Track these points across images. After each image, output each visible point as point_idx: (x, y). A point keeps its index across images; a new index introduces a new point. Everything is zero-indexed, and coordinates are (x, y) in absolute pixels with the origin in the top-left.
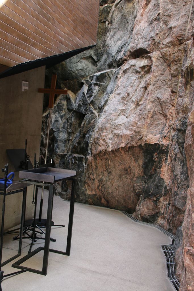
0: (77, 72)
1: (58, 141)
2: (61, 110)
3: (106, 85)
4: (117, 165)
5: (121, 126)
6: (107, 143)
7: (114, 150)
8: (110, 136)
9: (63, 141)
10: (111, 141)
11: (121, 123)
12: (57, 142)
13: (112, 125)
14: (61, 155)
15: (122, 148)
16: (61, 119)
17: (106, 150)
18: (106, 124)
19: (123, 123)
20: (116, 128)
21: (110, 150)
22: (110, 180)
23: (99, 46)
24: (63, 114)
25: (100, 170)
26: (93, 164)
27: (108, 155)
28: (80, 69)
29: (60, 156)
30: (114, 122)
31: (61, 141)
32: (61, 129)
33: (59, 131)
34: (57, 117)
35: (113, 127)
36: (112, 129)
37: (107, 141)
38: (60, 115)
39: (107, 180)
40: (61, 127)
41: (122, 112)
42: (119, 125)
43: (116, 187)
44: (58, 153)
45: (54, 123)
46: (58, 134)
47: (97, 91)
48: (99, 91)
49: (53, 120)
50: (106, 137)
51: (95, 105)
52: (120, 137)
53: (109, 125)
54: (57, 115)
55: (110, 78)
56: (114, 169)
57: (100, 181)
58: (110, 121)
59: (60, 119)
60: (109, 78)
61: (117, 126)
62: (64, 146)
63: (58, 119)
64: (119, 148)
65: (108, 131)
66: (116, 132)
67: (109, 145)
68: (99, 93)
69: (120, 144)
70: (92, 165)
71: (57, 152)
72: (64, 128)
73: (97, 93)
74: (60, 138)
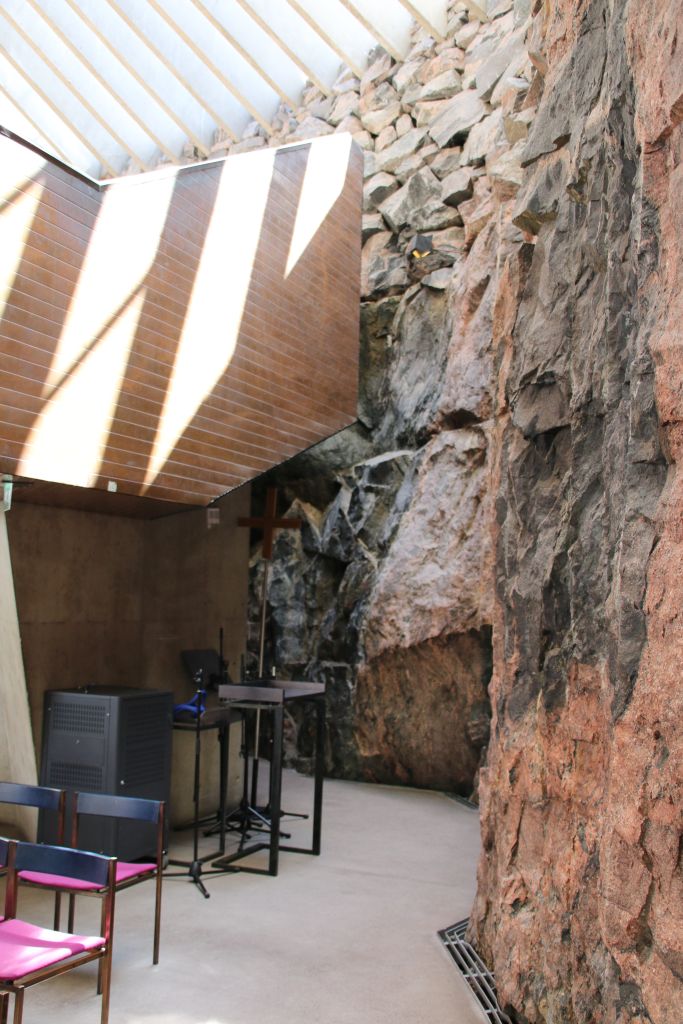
0: (322, 457)
1: (285, 632)
2: (288, 553)
3: (394, 489)
4: (425, 680)
5: (429, 588)
6: (398, 629)
7: (416, 644)
8: (407, 612)
9: (296, 631)
10: (407, 625)
11: (428, 581)
12: (281, 634)
13: (409, 586)
14: (293, 666)
15: (432, 638)
16: (290, 576)
17: (397, 646)
18: (395, 585)
19: (433, 581)
20: (419, 593)
21: (407, 645)
23: (374, 391)
24: (292, 562)
25: (387, 695)
26: (370, 681)
27: (403, 657)
28: (332, 451)
29: (288, 670)
30: (415, 578)
31: (292, 631)
32: (289, 602)
33: (285, 607)
34: (278, 571)
35: (412, 591)
36: (408, 596)
37: (400, 623)
38: (285, 566)
39: (404, 718)
40: (290, 595)
41: (432, 554)
42: (424, 585)
43: (426, 735)
45: (272, 587)
46: (282, 614)
47: (374, 505)
48: (377, 504)
49: (270, 578)
50: (397, 615)
51: (370, 540)
52: (427, 614)
54: (278, 567)
55: (403, 474)
56: (417, 692)
57: (389, 721)
59: (285, 576)
60: (399, 474)
61: (420, 588)
62: (300, 643)
63: (281, 577)
64: (427, 640)
65: (401, 602)
66: (419, 601)
68: (377, 510)
70: (367, 685)
71: (283, 659)
72: (296, 597)
73: (374, 511)
74: (288, 625)
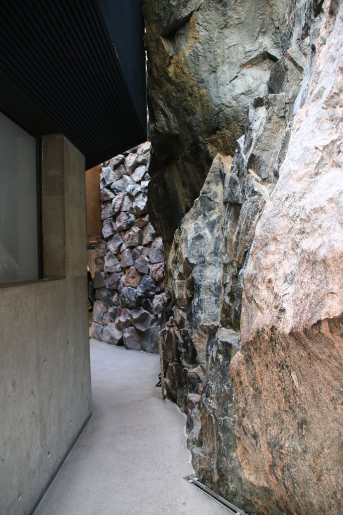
0: (234, 103)
1: (201, 289)
2: (211, 209)
5: (324, 216)
6: (276, 296)
7: (300, 330)
8: (289, 265)
9: (213, 289)
10: (291, 289)
11: (322, 202)
12: (199, 292)
13: (293, 219)
14: (208, 327)
15: (329, 320)
16: (212, 231)
17: (273, 329)
18: (276, 220)
19: (331, 200)
20: (308, 227)
21: (287, 331)
22: (309, 456)
23: (281, 16)
24: (214, 217)
26: (245, 378)
27: (284, 350)
28: (242, 94)
29: (205, 332)
30: (301, 203)
31: (209, 288)
32: (208, 259)
33: (203, 263)
34: (199, 227)
35: (298, 226)
36: (293, 235)
37: (280, 287)
38: (207, 221)
39: (295, 451)
40: (209, 251)
41: (330, 154)
42: (315, 211)
44: (200, 324)
45: (193, 244)
46: (201, 271)
49: (191, 235)
50: (276, 270)
52: (320, 268)
53: (285, 223)
54: (200, 222)
55: (301, 69)
58: (287, 204)
59: (206, 232)
61: (308, 219)
62: (216, 301)
63: (202, 233)
64: (319, 322)
65: (282, 247)
67: (285, 306)
69: (320, 303)
70: (241, 383)
71: (199, 320)
72: (215, 253)
74: (205, 283)
